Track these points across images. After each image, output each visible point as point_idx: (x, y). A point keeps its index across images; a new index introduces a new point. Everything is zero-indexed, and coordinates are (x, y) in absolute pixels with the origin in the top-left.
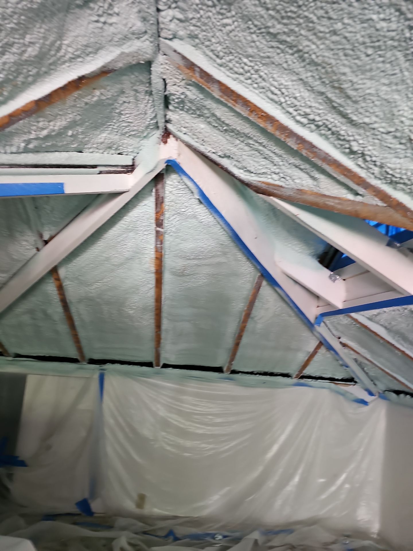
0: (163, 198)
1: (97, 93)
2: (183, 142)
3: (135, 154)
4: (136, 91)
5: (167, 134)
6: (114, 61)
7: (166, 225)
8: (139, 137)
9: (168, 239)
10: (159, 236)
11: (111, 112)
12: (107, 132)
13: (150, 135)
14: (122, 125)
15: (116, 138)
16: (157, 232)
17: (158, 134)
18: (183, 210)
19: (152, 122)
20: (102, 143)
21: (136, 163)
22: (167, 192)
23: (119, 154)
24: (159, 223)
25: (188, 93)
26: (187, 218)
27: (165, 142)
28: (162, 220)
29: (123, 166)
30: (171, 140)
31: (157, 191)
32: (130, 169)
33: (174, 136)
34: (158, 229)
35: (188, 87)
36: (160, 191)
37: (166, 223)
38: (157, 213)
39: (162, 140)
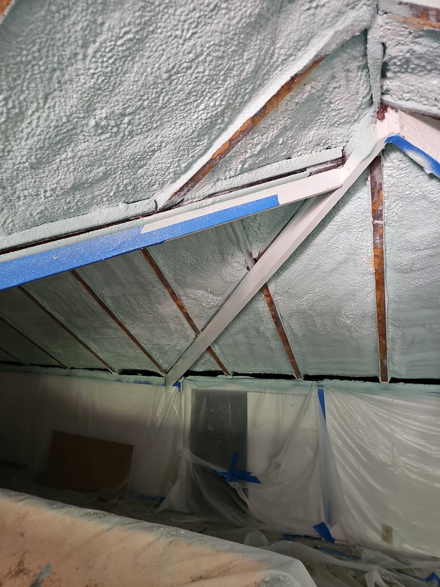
0: (381, 184)
1: (308, 88)
2: (404, 110)
3: (344, 144)
4: (348, 71)
5: (384, 107)
6: (327, 45)
7: (386, 215)
8: (349, 122)
9: (389, 232)
10: (377, 230)
11: (320, 105)
12: (315, 128)
13: (361, 117)
14: (331, 115)
15: (323, 132)
16: (375, 226)
17: (371, 111)
18: (407, 193)
19: (364, 100)
20: (310, 142)
21: (347, 153)
22: (385, 177)
23: (327, 149)
24: (377, 214)
25: (417, 48)
26: (412, 202)
27: (382, 118)
28: (381, 211)
29: (332, 161)
30: (390, 114)
31: (373, 178)
32: (341, 161)
33: (392, 108)
34: (376, 222)
35: (416, 40)
36: (377, 177)
37: (385, 214)
38: (373, 204)
39: (378, 118)
